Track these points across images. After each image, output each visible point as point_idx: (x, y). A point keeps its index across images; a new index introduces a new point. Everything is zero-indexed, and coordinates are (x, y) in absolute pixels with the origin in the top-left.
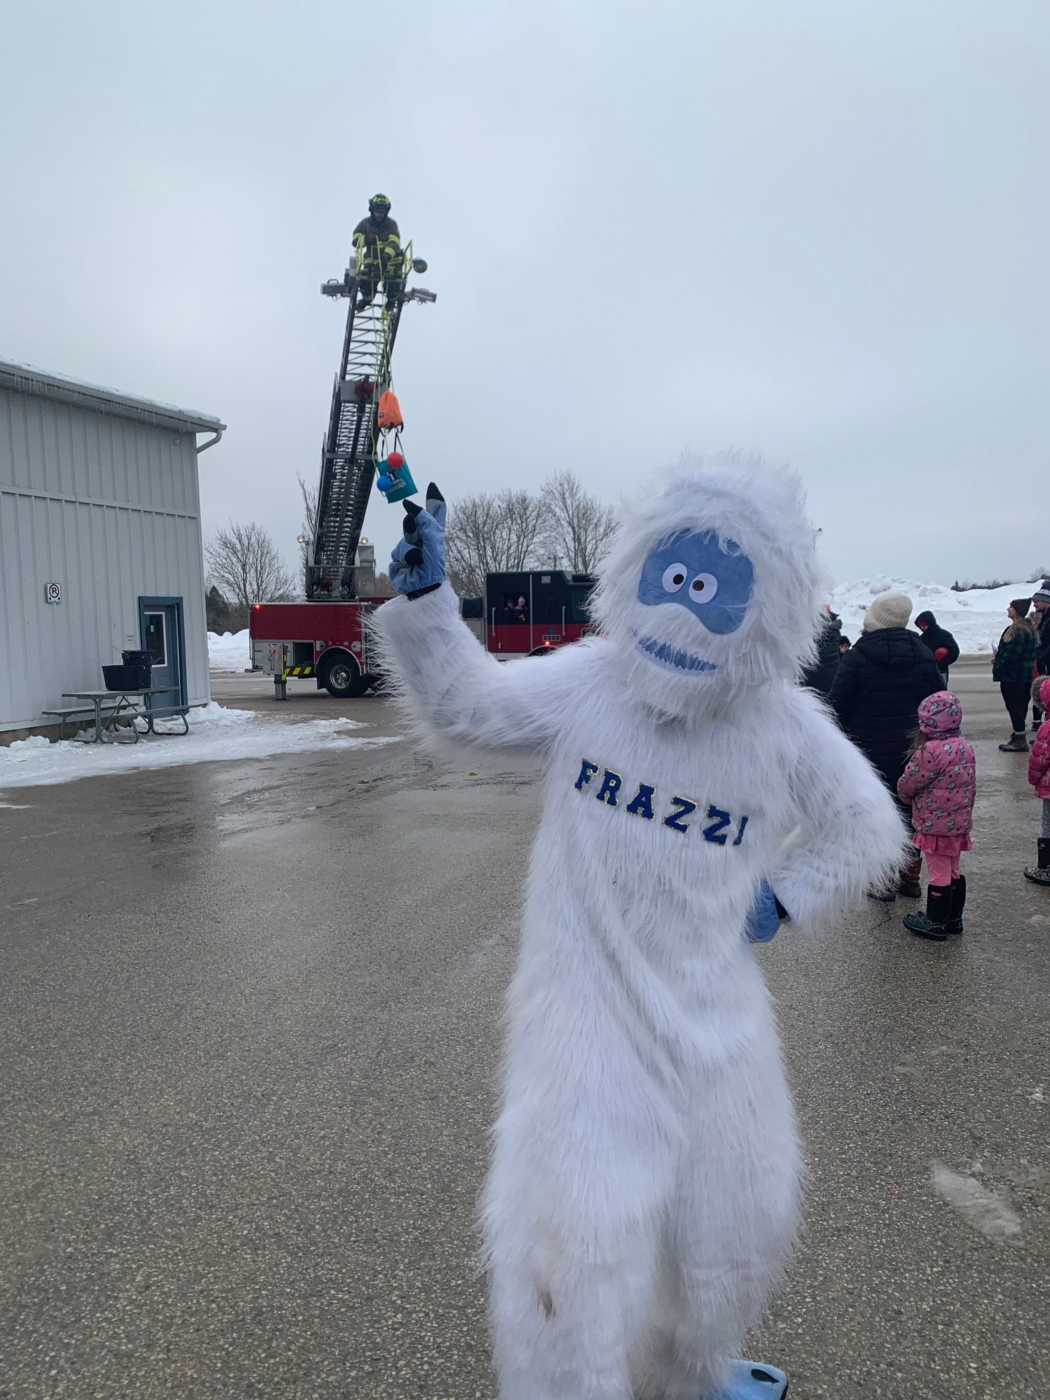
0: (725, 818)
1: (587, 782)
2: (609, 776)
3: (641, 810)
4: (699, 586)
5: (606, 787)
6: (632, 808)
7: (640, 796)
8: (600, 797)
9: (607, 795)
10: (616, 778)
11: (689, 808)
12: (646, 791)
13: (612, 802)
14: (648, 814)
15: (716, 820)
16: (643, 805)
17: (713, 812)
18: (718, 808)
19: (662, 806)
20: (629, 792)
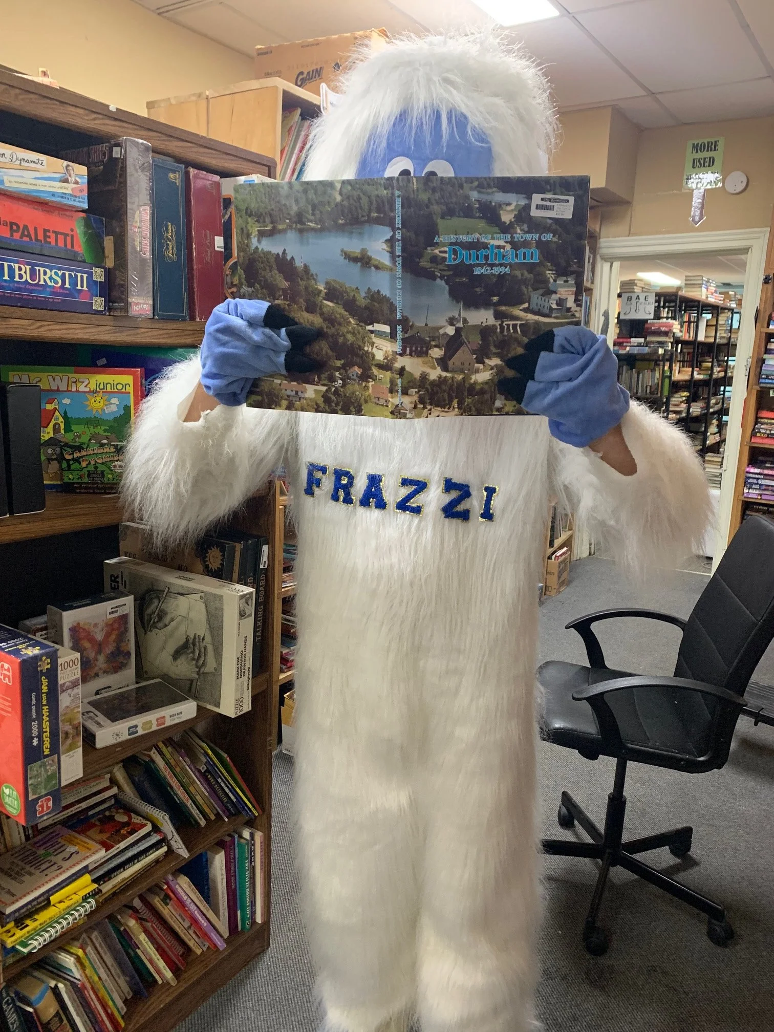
0: (464, 491)
1: (318, 486)
2: (339, 474)
3: (373, 502)
5: (338, 486)
6: (365, 503)
7: (369, 488)
8: (335, 498)
9: (342, 494)
10: (347, 474)
11: (420, 486)
12: (374, 480)
13: (348, 500)
14: (381, 505)
15: (454, 494)
16: (374, 496)
17: (449, 485)
18: (453, 481)
19: (392, 492)
20: (360, 486)
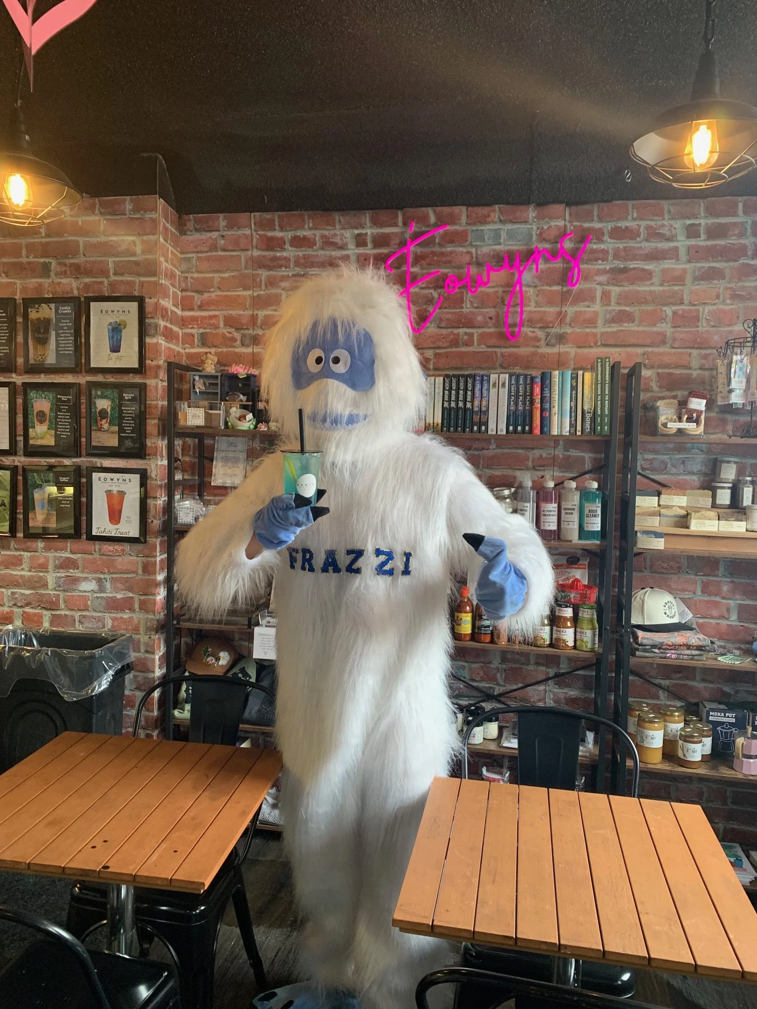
0: (389, 555)
1: (294, 562)
2: (305, 552)
3: (330, 568)
4: (336, 360)
5: (304, 560)
6: (325, 570)
7: (327, 559)
8: (303, 568)
9: (307, 565)
10: (309, 551)
11: (358, 554)
12: (330, 554)
13: (311, 569)
14: (336, 569)
15: (383, 558)
16: (330, 564)
17: (378, 553)
18: (382, 549)
20: (319, 560)
